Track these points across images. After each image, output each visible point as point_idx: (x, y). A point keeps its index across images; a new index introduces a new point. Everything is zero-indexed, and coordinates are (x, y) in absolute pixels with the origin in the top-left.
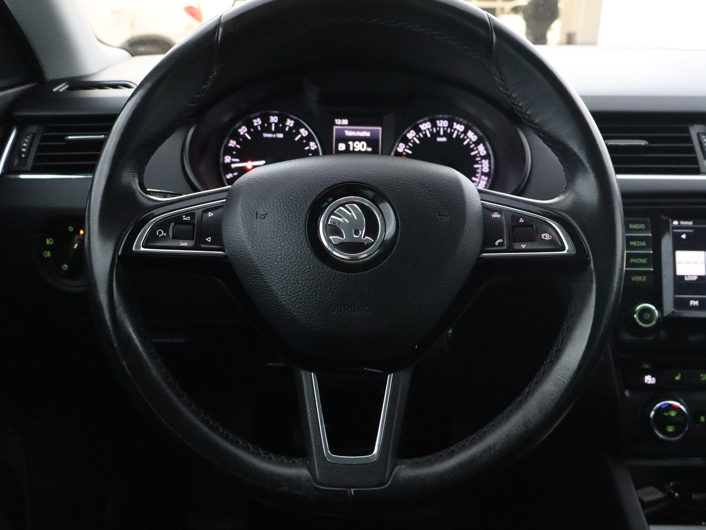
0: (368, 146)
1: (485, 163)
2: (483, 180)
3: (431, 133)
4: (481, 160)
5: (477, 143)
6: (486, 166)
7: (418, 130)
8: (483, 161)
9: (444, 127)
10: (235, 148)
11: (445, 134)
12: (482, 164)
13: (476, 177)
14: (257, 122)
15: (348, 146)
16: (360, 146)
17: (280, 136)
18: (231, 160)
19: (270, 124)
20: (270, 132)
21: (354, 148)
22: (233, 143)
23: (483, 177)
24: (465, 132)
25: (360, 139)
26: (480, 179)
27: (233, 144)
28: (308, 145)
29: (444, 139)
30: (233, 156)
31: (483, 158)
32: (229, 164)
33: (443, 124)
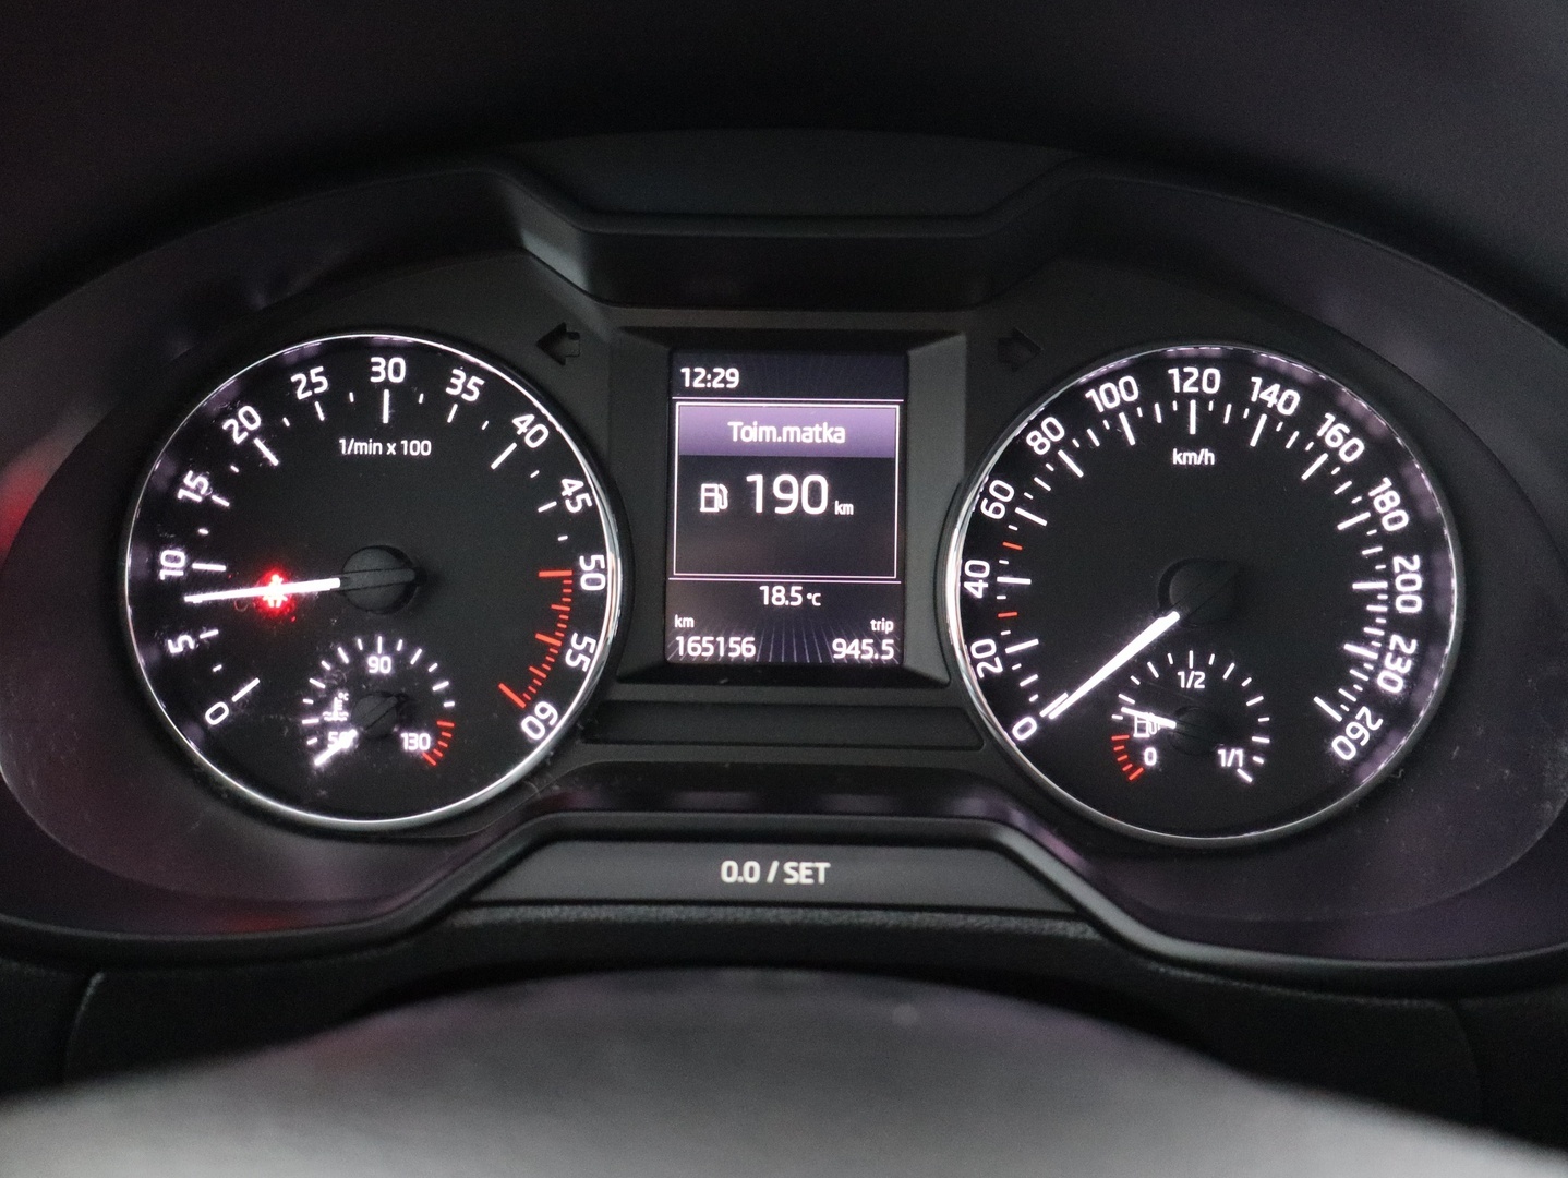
0: (837, 494)
1: (1408, 568)
2: (1398, 653)
3: (1142, 426)
4: (1385, 558)
5: (1364, 475)
6: (1410, 582)
7: (1076, 413)
8: (1398, 561)
9: (1202, 399)
10: (206, 510)
11: (1211, 431)
12: (1389, 575)
13: (1365, 641)
14: (311, 383)
15: (741, 494)
16: (797, 495)
17: (420, 448)
18: (187, 568)
19: (371, 395)
20: (367, 427)
21: (771, 501)
22: (194, 487)
23: (1396, 640)
24: (1307, 420)
25: (800, 462)
26: (1382, 652)
27: (197, 491)
28: (555, 492)
29: (1206, 456)
30: (196, 550)
31: (1398, 544)
32: (178, 587)
33: (1198, 381)
